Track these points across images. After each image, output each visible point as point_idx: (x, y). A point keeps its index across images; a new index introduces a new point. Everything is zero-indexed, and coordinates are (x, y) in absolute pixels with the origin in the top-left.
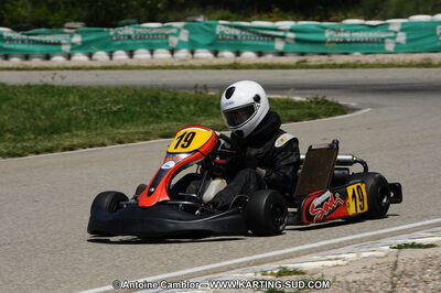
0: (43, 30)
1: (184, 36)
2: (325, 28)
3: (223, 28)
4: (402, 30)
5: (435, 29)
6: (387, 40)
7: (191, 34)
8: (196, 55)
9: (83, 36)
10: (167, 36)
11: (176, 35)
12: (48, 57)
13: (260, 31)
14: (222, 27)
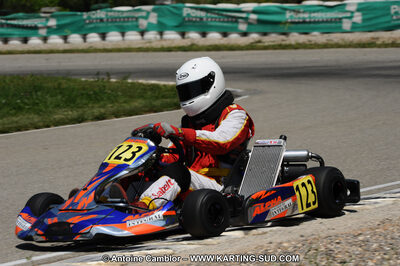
0: (21, 14)
1: (153, 19)
2: (285, 9)
3: (190, 11)
4: (358, 10)
5: (389, 9)
6: (344, 20)
7: (159, 16)
8: (165, 36)
9: (58, 20)
10: (137, 19)
11: (146, 18)
12: (25, 41)
13: (225, 13)
14: (188, 10)
